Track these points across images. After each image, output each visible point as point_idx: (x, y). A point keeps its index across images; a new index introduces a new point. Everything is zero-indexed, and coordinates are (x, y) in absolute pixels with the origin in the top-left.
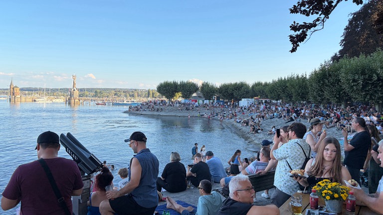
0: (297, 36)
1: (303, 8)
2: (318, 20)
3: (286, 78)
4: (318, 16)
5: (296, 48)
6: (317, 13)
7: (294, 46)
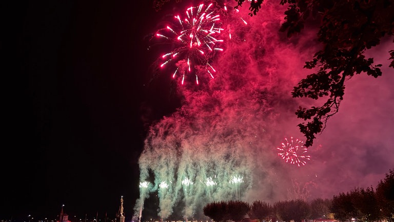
0: (309, 125)
1: (306, 90)
2: (329, 102)
3: (350, 193)
4: (328, 97)
5: (312, 141)
6: (327, 94)
7: (308, 138)
